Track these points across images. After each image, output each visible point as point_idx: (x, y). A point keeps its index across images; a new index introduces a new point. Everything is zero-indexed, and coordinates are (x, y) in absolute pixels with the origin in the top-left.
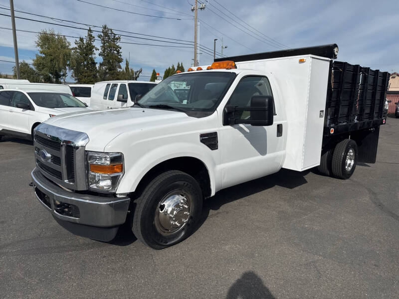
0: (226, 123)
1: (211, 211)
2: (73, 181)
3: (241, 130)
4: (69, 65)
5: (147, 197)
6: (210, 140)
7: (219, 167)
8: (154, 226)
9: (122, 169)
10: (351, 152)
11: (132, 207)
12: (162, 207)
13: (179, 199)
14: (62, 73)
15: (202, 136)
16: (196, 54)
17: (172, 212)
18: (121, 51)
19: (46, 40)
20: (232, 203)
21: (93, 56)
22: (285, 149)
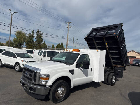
0: (76, 67)
1: (71, 93)
2: (35, 82)
3: (81, 69)
4: (25, 42)
5: (54, 87)
6: (72, 72)
7: (74, 80)
8: (55, 96)
9: (49, 79)
10: (114, 77)
11: (50, 90)
12: (58, 91)
13: (62, 89)
14: (22, 44)
15: (70, 70)
16: (68, 40)
17: (60, 93)
18: (43, 38)
19: (19, 33)
20: (77, 91)
21: (33, 39)
22: (93, 75)
